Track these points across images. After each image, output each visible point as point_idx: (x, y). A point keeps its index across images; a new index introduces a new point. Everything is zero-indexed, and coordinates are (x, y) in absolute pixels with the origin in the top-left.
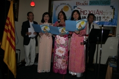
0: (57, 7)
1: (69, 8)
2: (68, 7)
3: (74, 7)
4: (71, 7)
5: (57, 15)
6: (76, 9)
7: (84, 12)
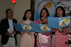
0: (40, 4)
1: (53, 4)
2: (51, 3)
3: (58, 3)
4: (54, 4)
5: (40, 12)
6: (60, 5)
7: (68, 8)
